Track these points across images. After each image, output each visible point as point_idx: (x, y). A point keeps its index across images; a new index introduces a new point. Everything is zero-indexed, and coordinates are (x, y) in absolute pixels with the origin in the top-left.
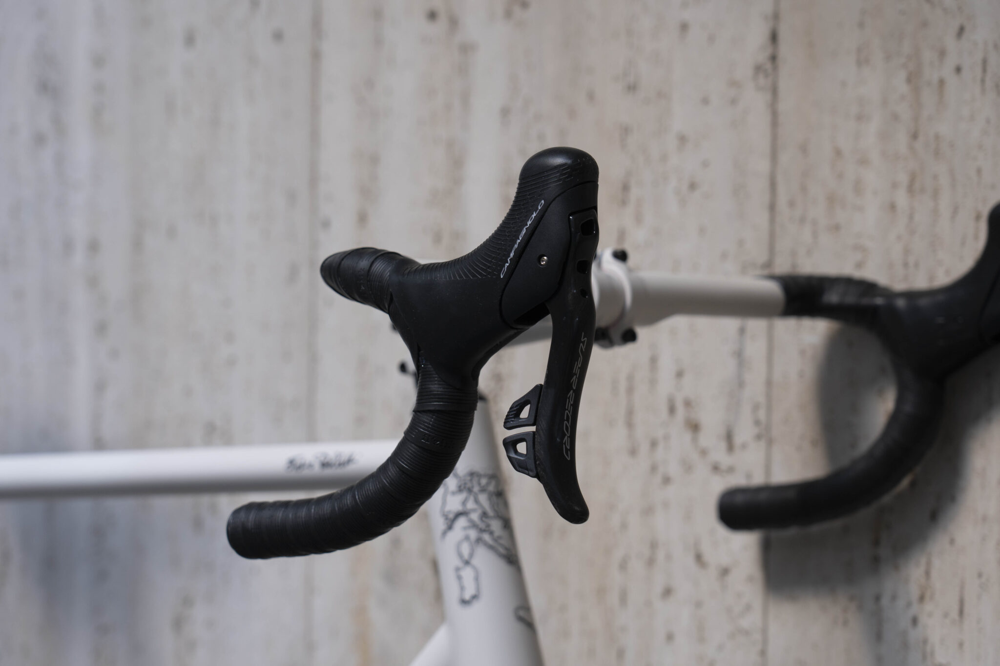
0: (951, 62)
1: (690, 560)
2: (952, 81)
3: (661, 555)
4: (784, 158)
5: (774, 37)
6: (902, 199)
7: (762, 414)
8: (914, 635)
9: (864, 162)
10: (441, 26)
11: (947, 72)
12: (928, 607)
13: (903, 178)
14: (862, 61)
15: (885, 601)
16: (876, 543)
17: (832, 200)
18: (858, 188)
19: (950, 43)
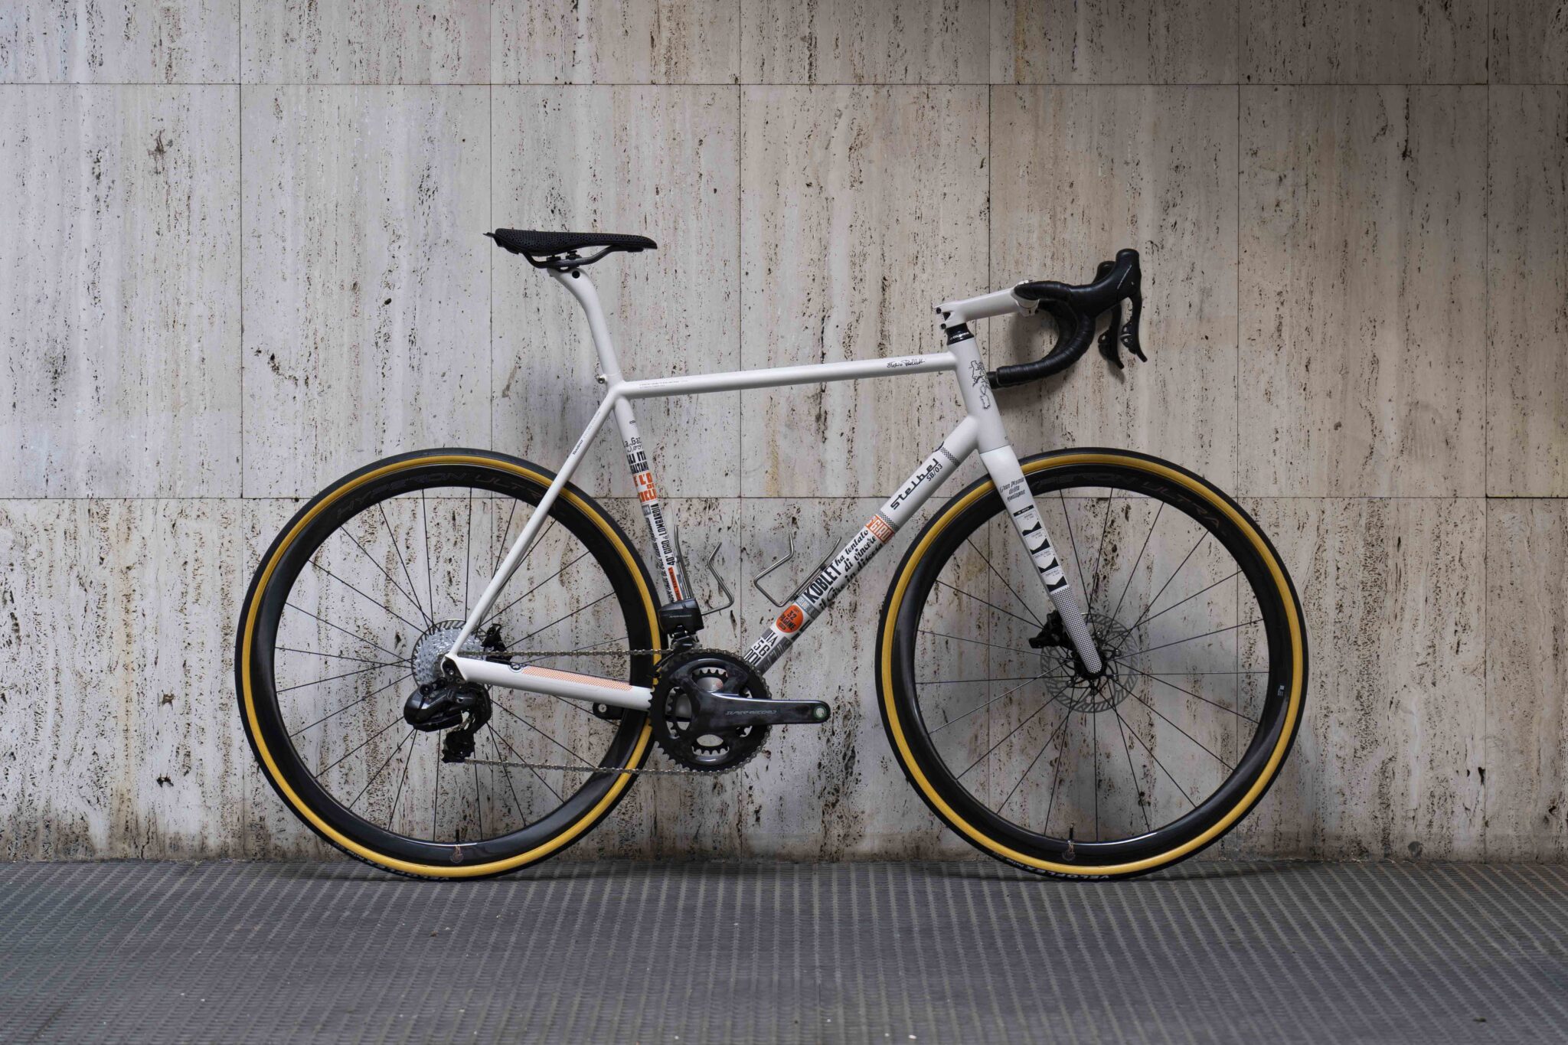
0: (1069, 212)
1: (953, 404)
2: (1069, 218)
3: (937, 403)
4: (994, 247)
5: (989, 200)
6: (1049, 262)
7: (986, 345)
8: (1057, 422)
9: (1031, 248)
10: (814, 190)
11: (1068, 215)
12: (1063, 412)
13: (1049, 254)
14: (1029, 209)
15: (1044, 412)
16: (1040, 390)
17: (1017, 262)
18: (1029, 257)
19: (1068, 204)
